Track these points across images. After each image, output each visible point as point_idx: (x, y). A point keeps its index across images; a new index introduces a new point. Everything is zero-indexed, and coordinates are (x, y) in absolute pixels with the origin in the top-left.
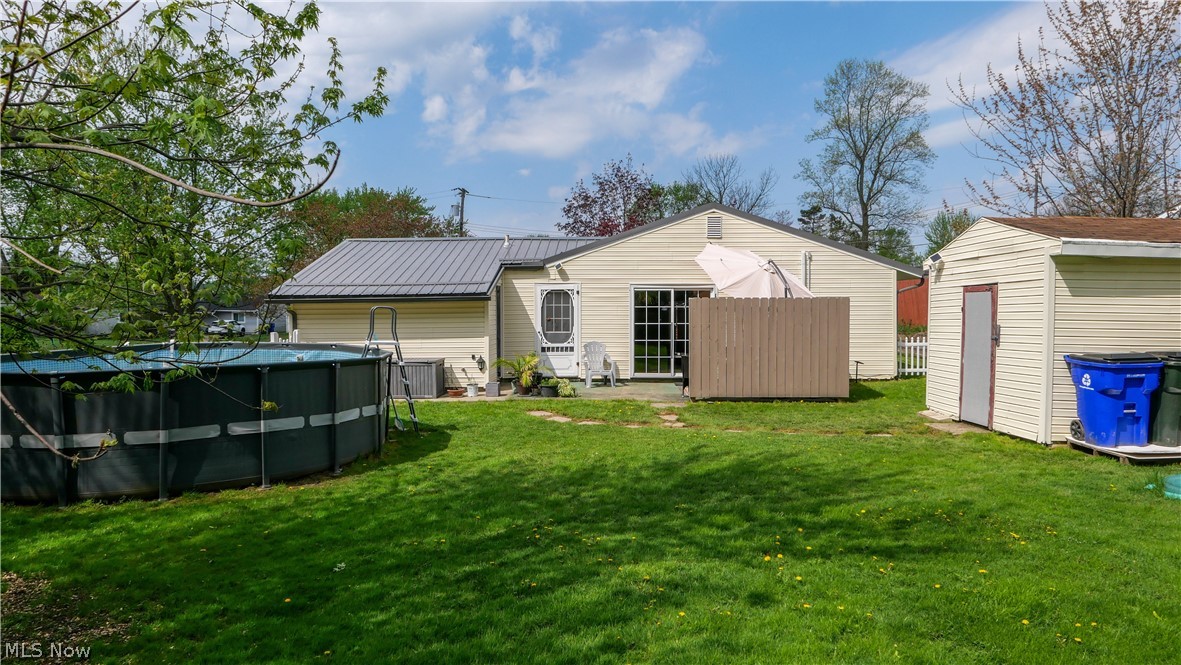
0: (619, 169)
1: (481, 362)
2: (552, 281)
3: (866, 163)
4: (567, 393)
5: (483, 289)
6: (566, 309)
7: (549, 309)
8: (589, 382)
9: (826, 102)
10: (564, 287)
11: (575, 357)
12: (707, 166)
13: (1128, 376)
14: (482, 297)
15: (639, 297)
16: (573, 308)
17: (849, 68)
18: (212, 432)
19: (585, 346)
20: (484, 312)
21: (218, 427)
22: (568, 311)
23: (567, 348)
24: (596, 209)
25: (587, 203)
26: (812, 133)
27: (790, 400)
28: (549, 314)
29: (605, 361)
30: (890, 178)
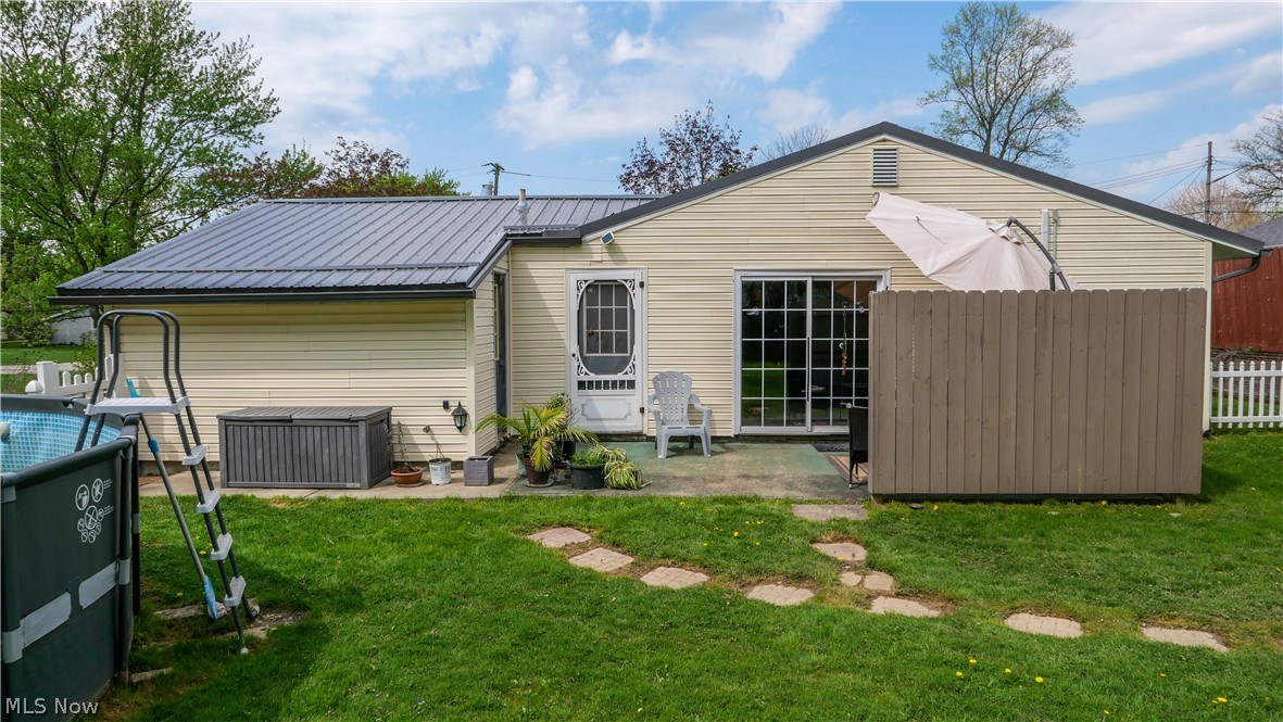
0: (695, 124)
1: (461, 415)
2: (594, 263)
3: (994, 133)
4: (623, 482)
5: (463, 276)
6: (622, 314)
7: (592, 314)
8: (663, 445)
9: (943, 58)
10: (619, 276)
11: (636, 398)
12: (790, 141)
14: (461, 293)
15: (751, 292)
16: (633, 311)
17: (974, 13)
19: (655, 380)
20: (464, 320)
22: (624, 318)
23: (622, 382)
24: (664, 177)
25: (651, 169)
26: (926, 96)
27: (1080, 499)
28: (592, 323)
29: (691, 406)
30: (1025, 149)
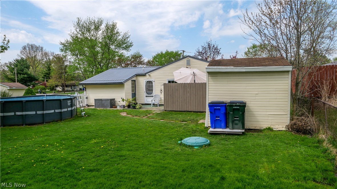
1: (123, 100)
2: (148, 78)
5: (123, 81)
7: (148, 86)
10: (151, 80)
13: (215, 108)
16: (153, 85)
18: (13, 114)
21: (14, 113)
23: (152, 96)
